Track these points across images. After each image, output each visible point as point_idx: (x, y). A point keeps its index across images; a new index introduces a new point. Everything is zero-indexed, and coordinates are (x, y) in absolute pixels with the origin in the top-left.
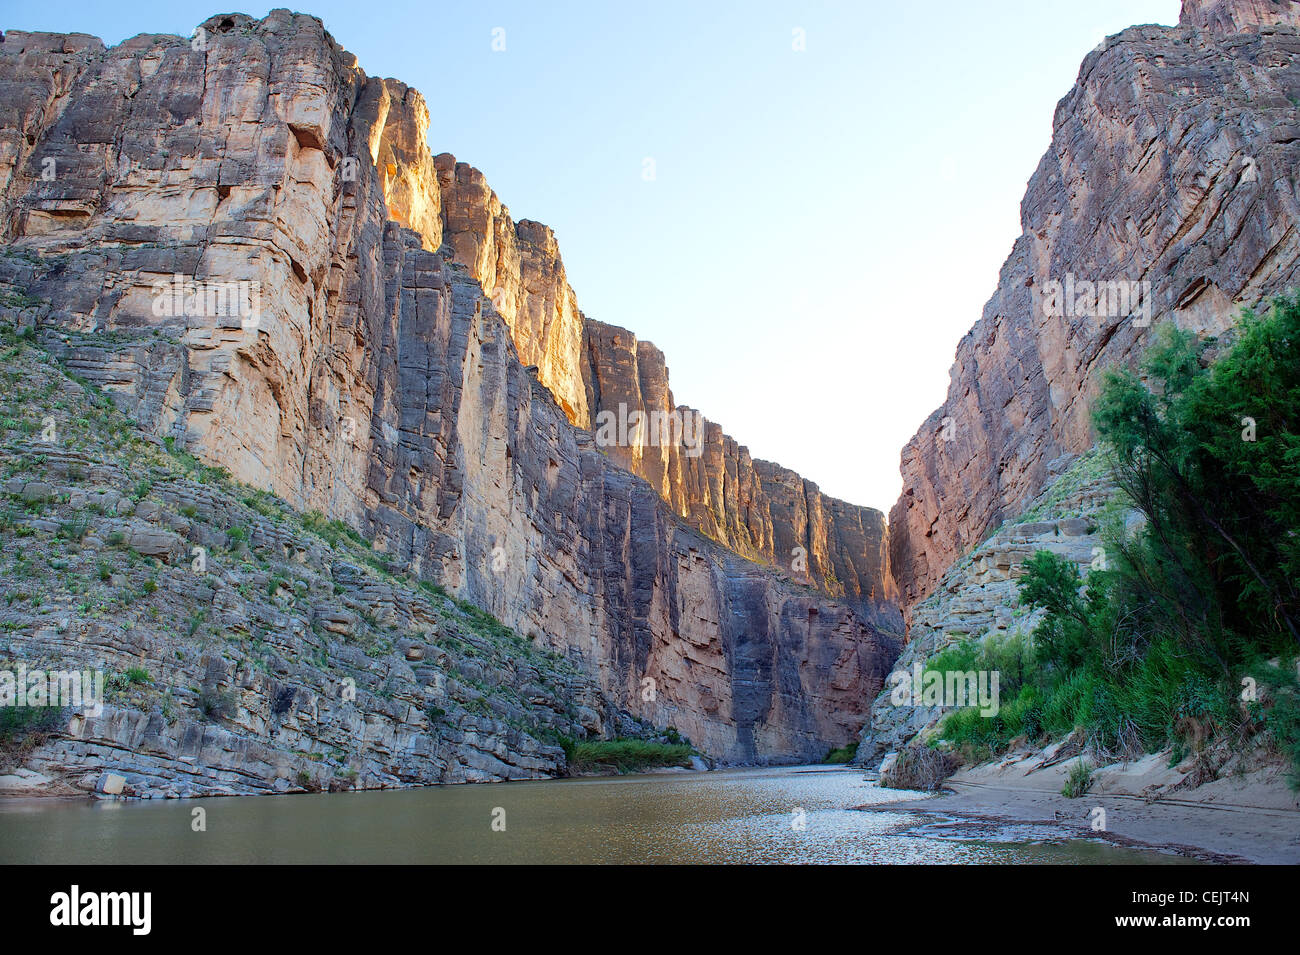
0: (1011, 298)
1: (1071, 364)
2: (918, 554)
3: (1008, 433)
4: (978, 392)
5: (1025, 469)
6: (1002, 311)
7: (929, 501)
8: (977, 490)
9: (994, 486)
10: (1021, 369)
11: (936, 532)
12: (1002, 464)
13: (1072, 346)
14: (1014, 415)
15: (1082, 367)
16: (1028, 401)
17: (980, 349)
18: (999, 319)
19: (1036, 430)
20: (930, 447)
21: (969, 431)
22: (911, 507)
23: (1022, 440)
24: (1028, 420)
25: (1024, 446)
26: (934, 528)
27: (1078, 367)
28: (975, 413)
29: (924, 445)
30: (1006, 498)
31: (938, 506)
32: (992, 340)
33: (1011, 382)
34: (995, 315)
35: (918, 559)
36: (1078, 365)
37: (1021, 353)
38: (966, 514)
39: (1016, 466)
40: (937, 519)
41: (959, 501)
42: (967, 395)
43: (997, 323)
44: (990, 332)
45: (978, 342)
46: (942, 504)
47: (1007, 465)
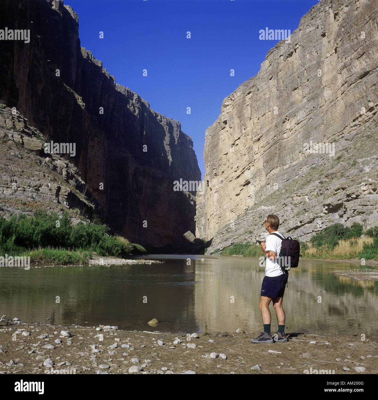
0: (306, 36)
1: (340, 81)
2: (223, 154)
3: (292, 104)
4: (278, 80)
5: (299, 123)
6: (300, 42)
7: (236, 128)
8: (268, 128)
9: (280, 129)
10: (306, 74)
11: (237, 145)
12: (286, 119)
13: (342, 73)
14: (297, 95)
15: (346, 85)
16: (307, 91)
17: (282, 58)
18: (298, 46)
19: (310, 106)
20: (241, 101)
21: (269, 98)
22: (222, 129)
23: (299, 109)
24: (305, 100)
25: (301, 113)
26: (237, 142)
27: (343, 84)
28: (274, 90)
29: (238, 99)
30: (285, 136)
31: (241, 132)
32: (291, 55)
33: (299, 79)
34: (296, 43)
35: (222, 156)
36: (344, 83)
37: (307, 66)
38: (259, 140)
39: (294, 121)
40: (239, 138)
41: (256, 132)
42: (270, 79)
43: (296, 47)
44: (291, 51)
45: (282, 54)
46: (244, 131)
47: (288, 120)
